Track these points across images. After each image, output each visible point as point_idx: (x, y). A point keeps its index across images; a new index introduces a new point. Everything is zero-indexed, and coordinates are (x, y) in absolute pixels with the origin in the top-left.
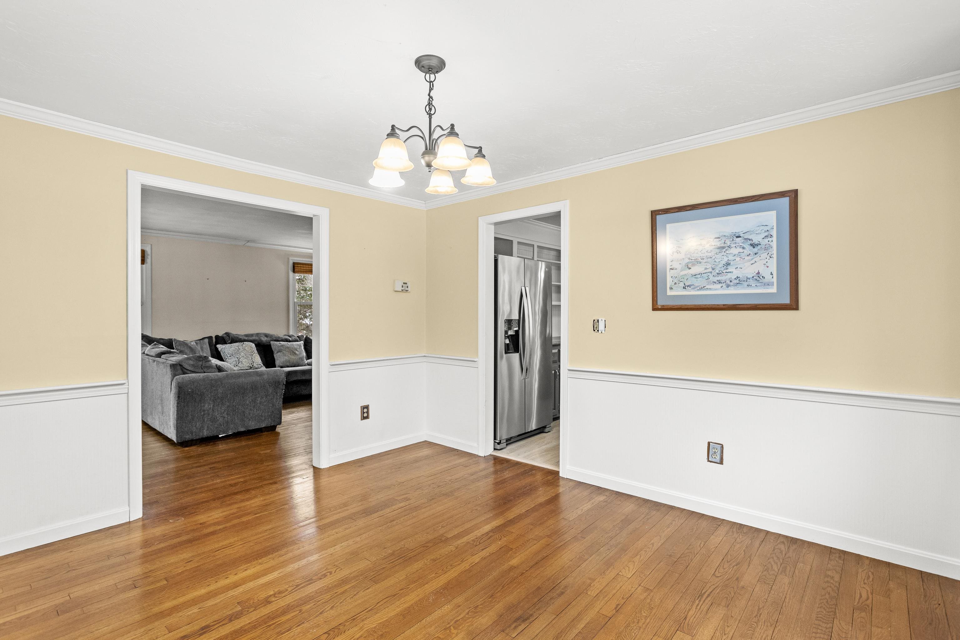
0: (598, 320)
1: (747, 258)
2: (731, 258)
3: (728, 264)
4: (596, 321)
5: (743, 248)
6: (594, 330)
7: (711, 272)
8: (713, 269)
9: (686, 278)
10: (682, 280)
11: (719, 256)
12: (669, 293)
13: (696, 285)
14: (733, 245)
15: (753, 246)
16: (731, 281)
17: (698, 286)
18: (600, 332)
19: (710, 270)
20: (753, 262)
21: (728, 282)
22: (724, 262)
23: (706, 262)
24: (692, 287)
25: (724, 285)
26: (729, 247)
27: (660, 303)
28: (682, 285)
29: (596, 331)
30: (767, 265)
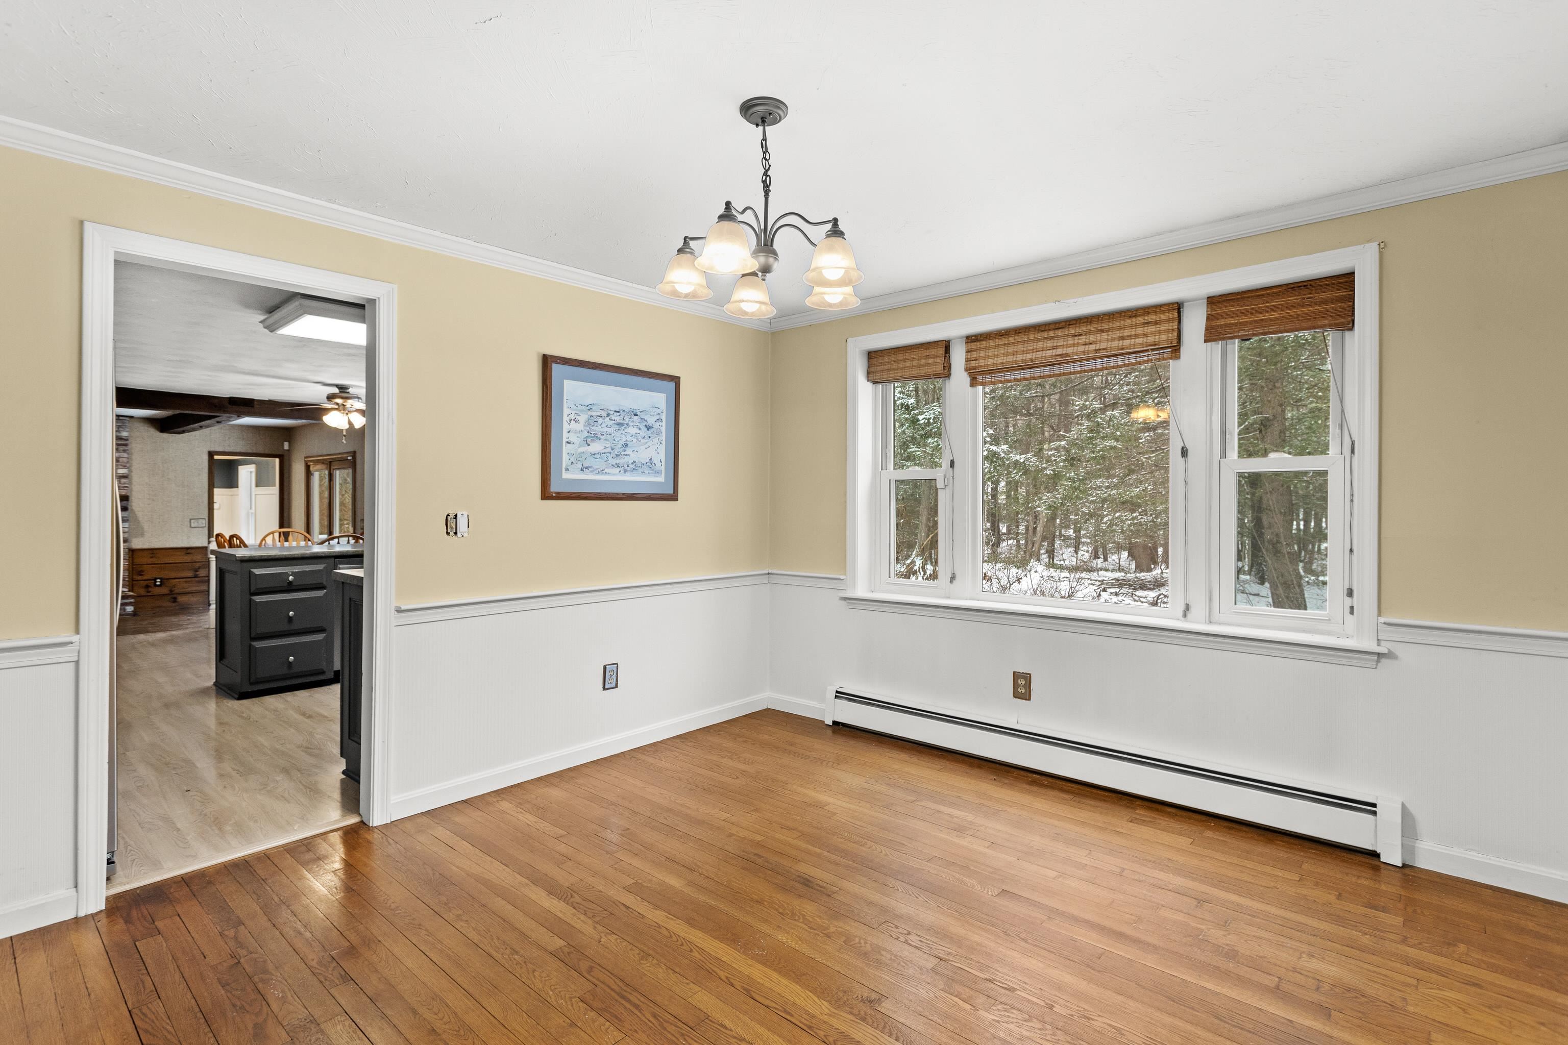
0: (456, 516)
1: (643, 441)
2: (629, 438)
3: (626, 445)
4: (452, 516)
5: (640, 429)
6: (448, 533)
7: (610, 453)
8: (612, 449)
9: (584, 457)
10: (580, 459)
11: (618, 434)
12: (565, 475)
13: (596, 467)
14: (631, 424)
15: (648, 428)
16: (628, 466)
17: (596, 469)
18: (459, 534)
19: (609, 450)
20: (646, 446)
21: (626, 466)
22: (622, 442)
23: (605, 440)
24: (590, 469)
25: (621, 469)
26: (627, 425)
27: (554, 488)
28: (579, 465)
29: (452, 534)
30: (658, 452)
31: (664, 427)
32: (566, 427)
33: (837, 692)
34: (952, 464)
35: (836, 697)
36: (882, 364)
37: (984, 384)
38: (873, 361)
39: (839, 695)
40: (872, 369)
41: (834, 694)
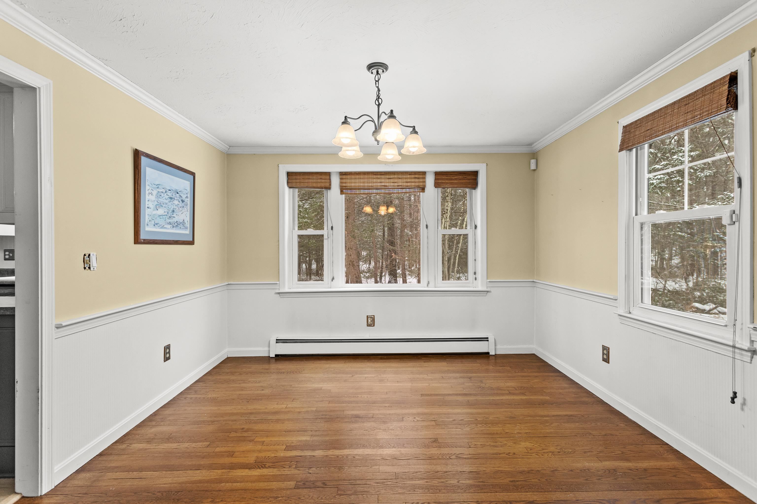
0: (89, 255)
1: (181, 209)
2: (175, 207)
3: (173, 211)
4: (87, 256)
5: (179, 202)
6: (85, 268)
7: (167, 215)
8: (168, 213)
9: (155, 217)
10: (153, 218)
11: (170, 204)
12: (147, 229)
13: (160, 224)
14: (176, 198)
15: (183, 201)
16: (174, 224)
17: (161, 225)
18: (92, 269)
19: (166, 213)
20: (182, 212)
21: (173, 224)
22: (172, 209)
23: (165, 207)
24: (158, 225)
25: (171, 225)
26: (174, 198)
27: (143, 236)
28: (153, 223)
29: (87, 268)
30: (185, 216)
31: (189, 201)
32: (147, 197)
33: (277, 340)
34: (332, 228)
35: (277, 342)
36: (296, 179)
37: (346, 194)
38: (290, 177)
39: (278, 341)
40: (290, 181)
41: (275, 341)
